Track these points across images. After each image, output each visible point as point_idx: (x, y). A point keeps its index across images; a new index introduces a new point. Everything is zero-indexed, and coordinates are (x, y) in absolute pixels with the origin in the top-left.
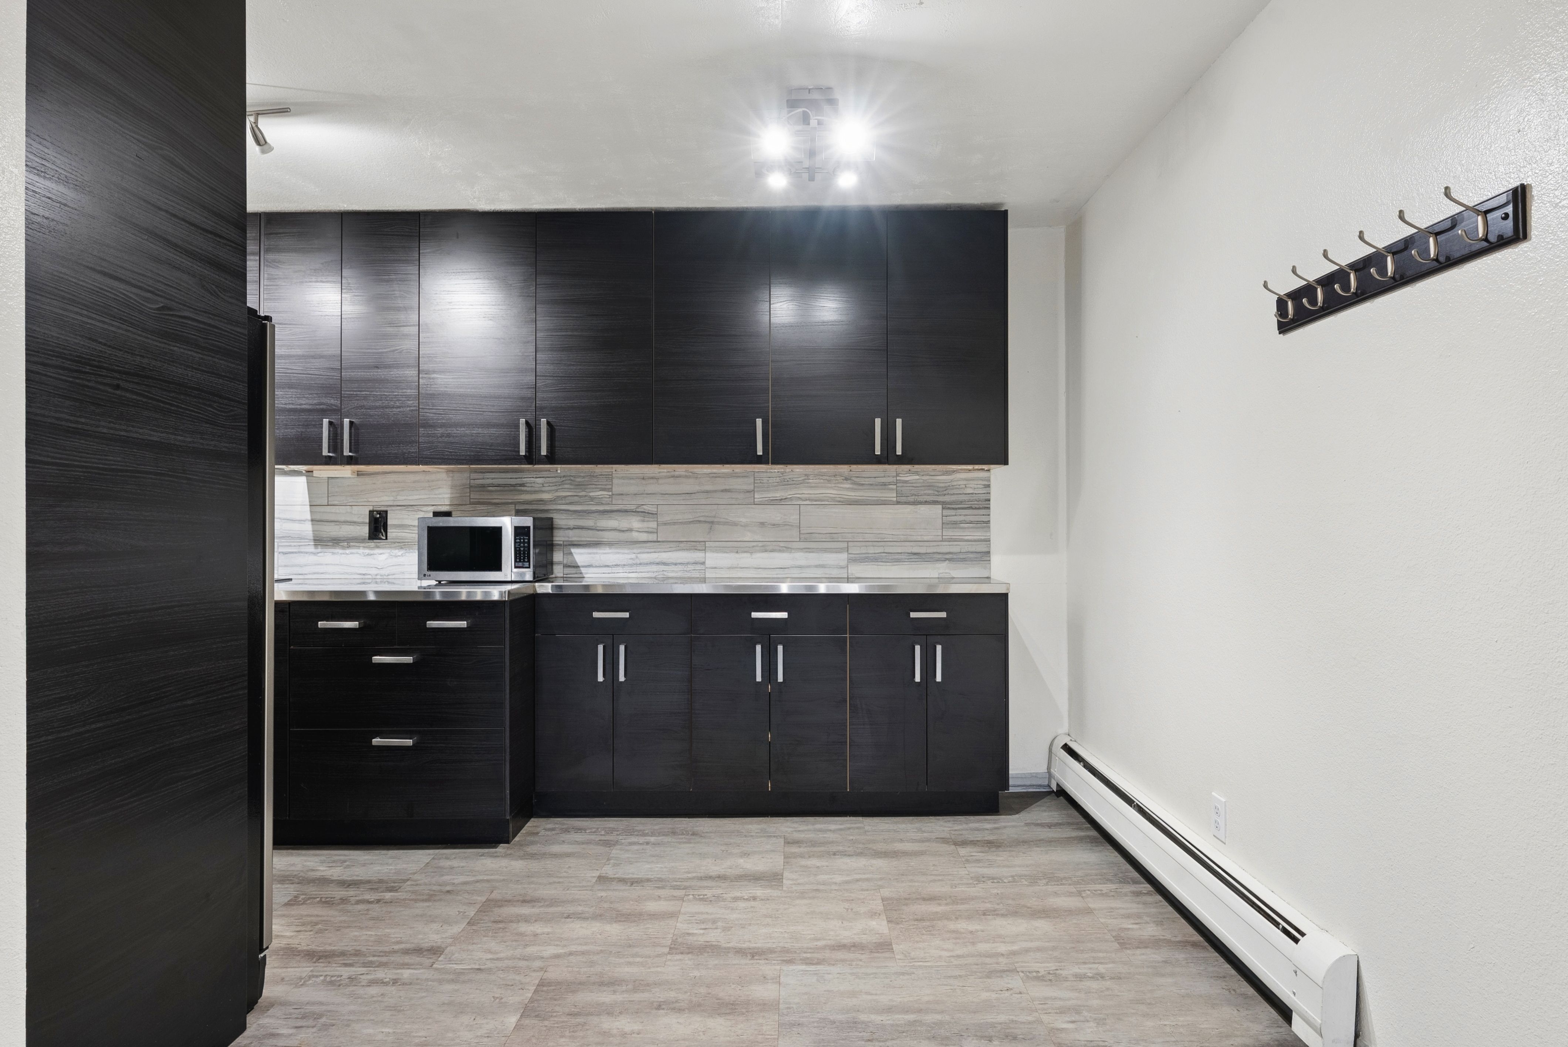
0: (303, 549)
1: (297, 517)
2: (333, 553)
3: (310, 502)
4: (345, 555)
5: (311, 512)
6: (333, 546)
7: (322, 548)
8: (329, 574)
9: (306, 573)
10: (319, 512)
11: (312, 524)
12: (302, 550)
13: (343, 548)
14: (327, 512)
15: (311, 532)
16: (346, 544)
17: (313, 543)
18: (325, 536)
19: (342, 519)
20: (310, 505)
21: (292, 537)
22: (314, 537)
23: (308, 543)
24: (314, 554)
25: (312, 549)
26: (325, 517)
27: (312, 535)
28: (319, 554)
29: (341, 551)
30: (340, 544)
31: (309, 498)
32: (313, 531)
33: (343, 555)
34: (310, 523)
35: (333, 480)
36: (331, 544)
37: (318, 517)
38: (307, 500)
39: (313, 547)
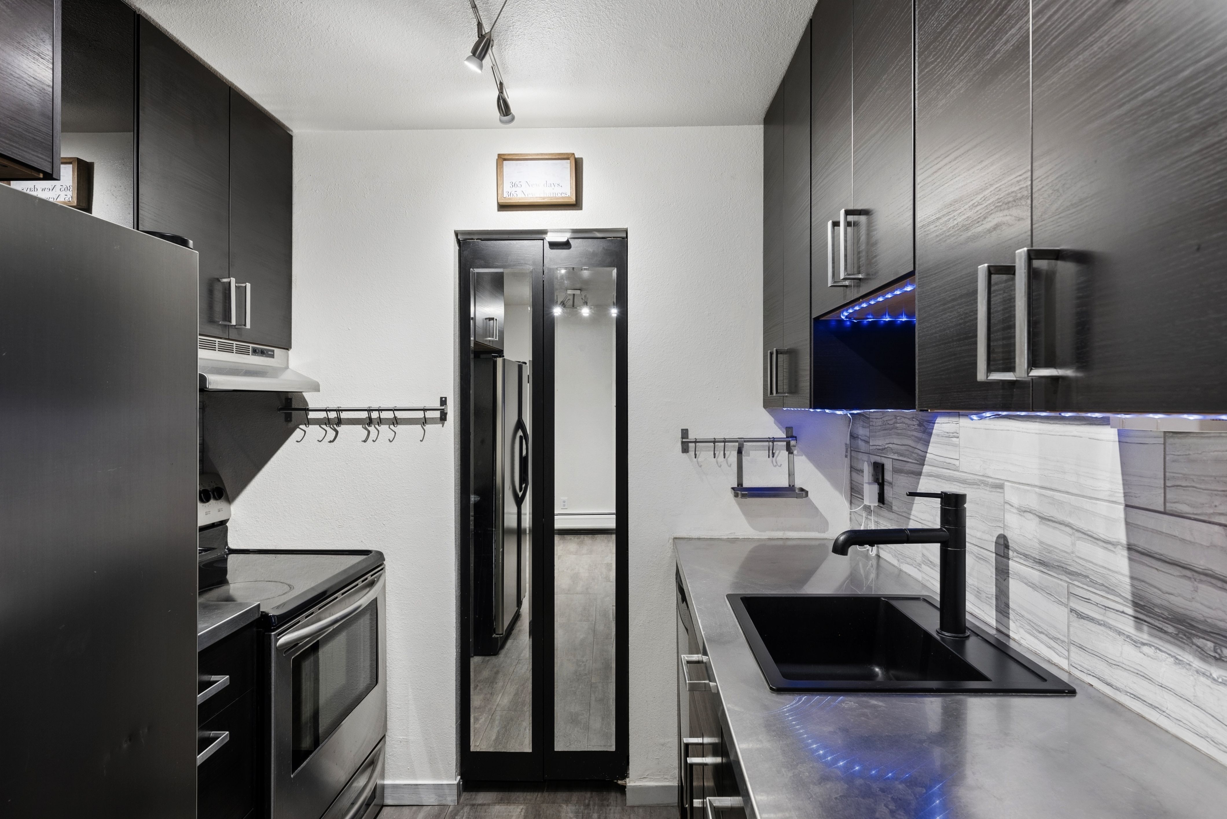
0: (1113, 619)
1: (1101, 531)
2: (1178, 662)
3: (1126, 495)
4: (1208, 682)
5: (1127, 524)
6: (1175, 637)
7: (1151, 635)
8: (1168, 716)
9: (1118, 685)
10: (1146, 529)
11: (1130, 559)
12: (1111, 622)
13: (1203, 655)
14: (1162, 533)
15: (1128, 580)
16: (1210, 645)
17: (1130, 611)
18: (1158, 601)
19: (1201, 562)
20: (1127, 506)
21: (1092, 581)
22: (1134, 594)
23: (1121, 608)
24: (1138, 644)
25: (1128, 626)
26: (1156, 546)
27: (1129, 588)
28: (1145, 649)
29: (1197, 663)
30: (1195, 640)
31: (1124, 484)
32: (1132, 578)
33: (1203, 679)
34: (1125, 553)
35: (1176, 441)
36: (1170, 629)
37: (1142, 543)
38: (1120, 489)
39: (1131, 622)
